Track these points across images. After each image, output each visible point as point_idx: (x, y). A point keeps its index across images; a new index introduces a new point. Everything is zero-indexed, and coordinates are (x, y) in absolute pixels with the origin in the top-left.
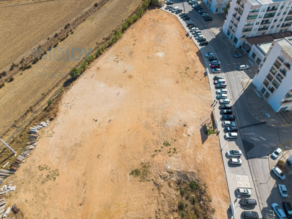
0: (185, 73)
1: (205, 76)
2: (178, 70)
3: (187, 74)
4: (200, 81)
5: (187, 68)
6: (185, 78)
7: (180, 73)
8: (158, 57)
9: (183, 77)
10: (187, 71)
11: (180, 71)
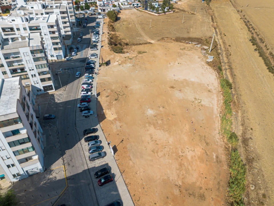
0: (119, 95)
1: (99, 93)
2: (127, 97)
3: (117, 94)
4: (105, 89)
5: (117, 100)
6: (119, 91)
7: (124, 94)
8: (152, 109)
9: (121, 91)
10: (117, 97)
11: (124, 96)
